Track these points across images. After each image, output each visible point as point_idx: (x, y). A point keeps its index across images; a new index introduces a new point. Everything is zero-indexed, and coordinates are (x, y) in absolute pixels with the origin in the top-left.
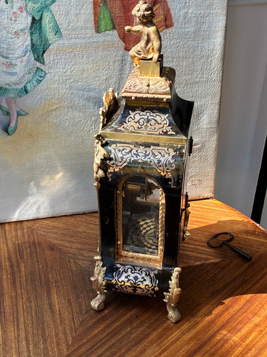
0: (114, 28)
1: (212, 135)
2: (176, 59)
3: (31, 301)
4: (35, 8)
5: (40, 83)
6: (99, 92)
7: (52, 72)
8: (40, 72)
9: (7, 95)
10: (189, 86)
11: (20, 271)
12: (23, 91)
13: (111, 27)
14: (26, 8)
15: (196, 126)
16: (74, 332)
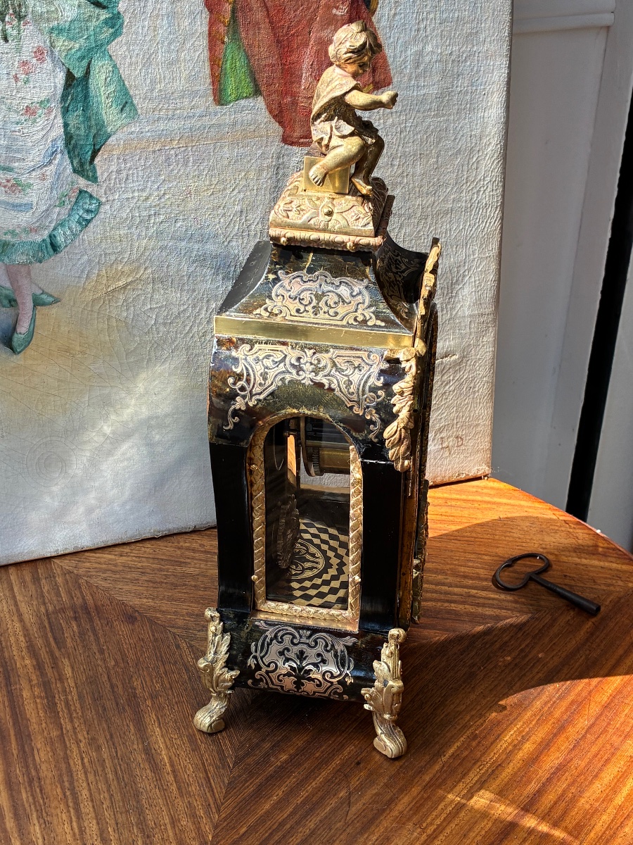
0: (257, 92)
1: (483, 331)
2: (398, 160)
3: (99, 748)
4: (73, 51)
5: (86, 226)
6: (226, 243)
7: (114, 200)
8: (88, 201)
9: (8, 257)
10: (429, 221)
11: (61, 678)
12: (47, 248)
13: (251, 90)
14: (51, 50)
15: (447, 311)
16: (214, 810)
